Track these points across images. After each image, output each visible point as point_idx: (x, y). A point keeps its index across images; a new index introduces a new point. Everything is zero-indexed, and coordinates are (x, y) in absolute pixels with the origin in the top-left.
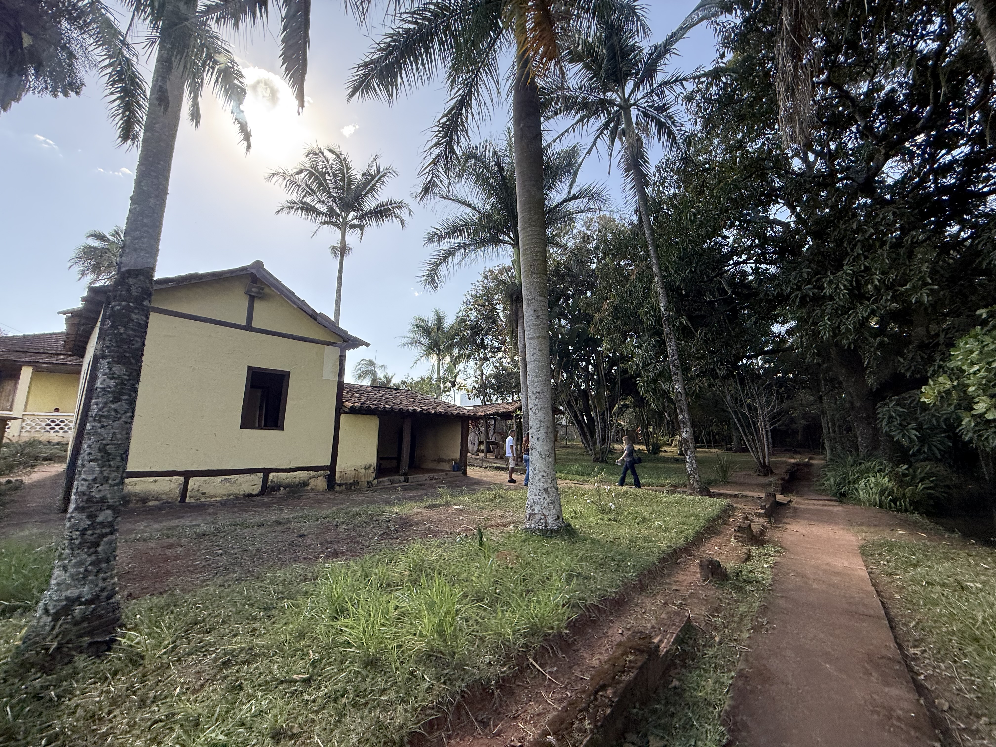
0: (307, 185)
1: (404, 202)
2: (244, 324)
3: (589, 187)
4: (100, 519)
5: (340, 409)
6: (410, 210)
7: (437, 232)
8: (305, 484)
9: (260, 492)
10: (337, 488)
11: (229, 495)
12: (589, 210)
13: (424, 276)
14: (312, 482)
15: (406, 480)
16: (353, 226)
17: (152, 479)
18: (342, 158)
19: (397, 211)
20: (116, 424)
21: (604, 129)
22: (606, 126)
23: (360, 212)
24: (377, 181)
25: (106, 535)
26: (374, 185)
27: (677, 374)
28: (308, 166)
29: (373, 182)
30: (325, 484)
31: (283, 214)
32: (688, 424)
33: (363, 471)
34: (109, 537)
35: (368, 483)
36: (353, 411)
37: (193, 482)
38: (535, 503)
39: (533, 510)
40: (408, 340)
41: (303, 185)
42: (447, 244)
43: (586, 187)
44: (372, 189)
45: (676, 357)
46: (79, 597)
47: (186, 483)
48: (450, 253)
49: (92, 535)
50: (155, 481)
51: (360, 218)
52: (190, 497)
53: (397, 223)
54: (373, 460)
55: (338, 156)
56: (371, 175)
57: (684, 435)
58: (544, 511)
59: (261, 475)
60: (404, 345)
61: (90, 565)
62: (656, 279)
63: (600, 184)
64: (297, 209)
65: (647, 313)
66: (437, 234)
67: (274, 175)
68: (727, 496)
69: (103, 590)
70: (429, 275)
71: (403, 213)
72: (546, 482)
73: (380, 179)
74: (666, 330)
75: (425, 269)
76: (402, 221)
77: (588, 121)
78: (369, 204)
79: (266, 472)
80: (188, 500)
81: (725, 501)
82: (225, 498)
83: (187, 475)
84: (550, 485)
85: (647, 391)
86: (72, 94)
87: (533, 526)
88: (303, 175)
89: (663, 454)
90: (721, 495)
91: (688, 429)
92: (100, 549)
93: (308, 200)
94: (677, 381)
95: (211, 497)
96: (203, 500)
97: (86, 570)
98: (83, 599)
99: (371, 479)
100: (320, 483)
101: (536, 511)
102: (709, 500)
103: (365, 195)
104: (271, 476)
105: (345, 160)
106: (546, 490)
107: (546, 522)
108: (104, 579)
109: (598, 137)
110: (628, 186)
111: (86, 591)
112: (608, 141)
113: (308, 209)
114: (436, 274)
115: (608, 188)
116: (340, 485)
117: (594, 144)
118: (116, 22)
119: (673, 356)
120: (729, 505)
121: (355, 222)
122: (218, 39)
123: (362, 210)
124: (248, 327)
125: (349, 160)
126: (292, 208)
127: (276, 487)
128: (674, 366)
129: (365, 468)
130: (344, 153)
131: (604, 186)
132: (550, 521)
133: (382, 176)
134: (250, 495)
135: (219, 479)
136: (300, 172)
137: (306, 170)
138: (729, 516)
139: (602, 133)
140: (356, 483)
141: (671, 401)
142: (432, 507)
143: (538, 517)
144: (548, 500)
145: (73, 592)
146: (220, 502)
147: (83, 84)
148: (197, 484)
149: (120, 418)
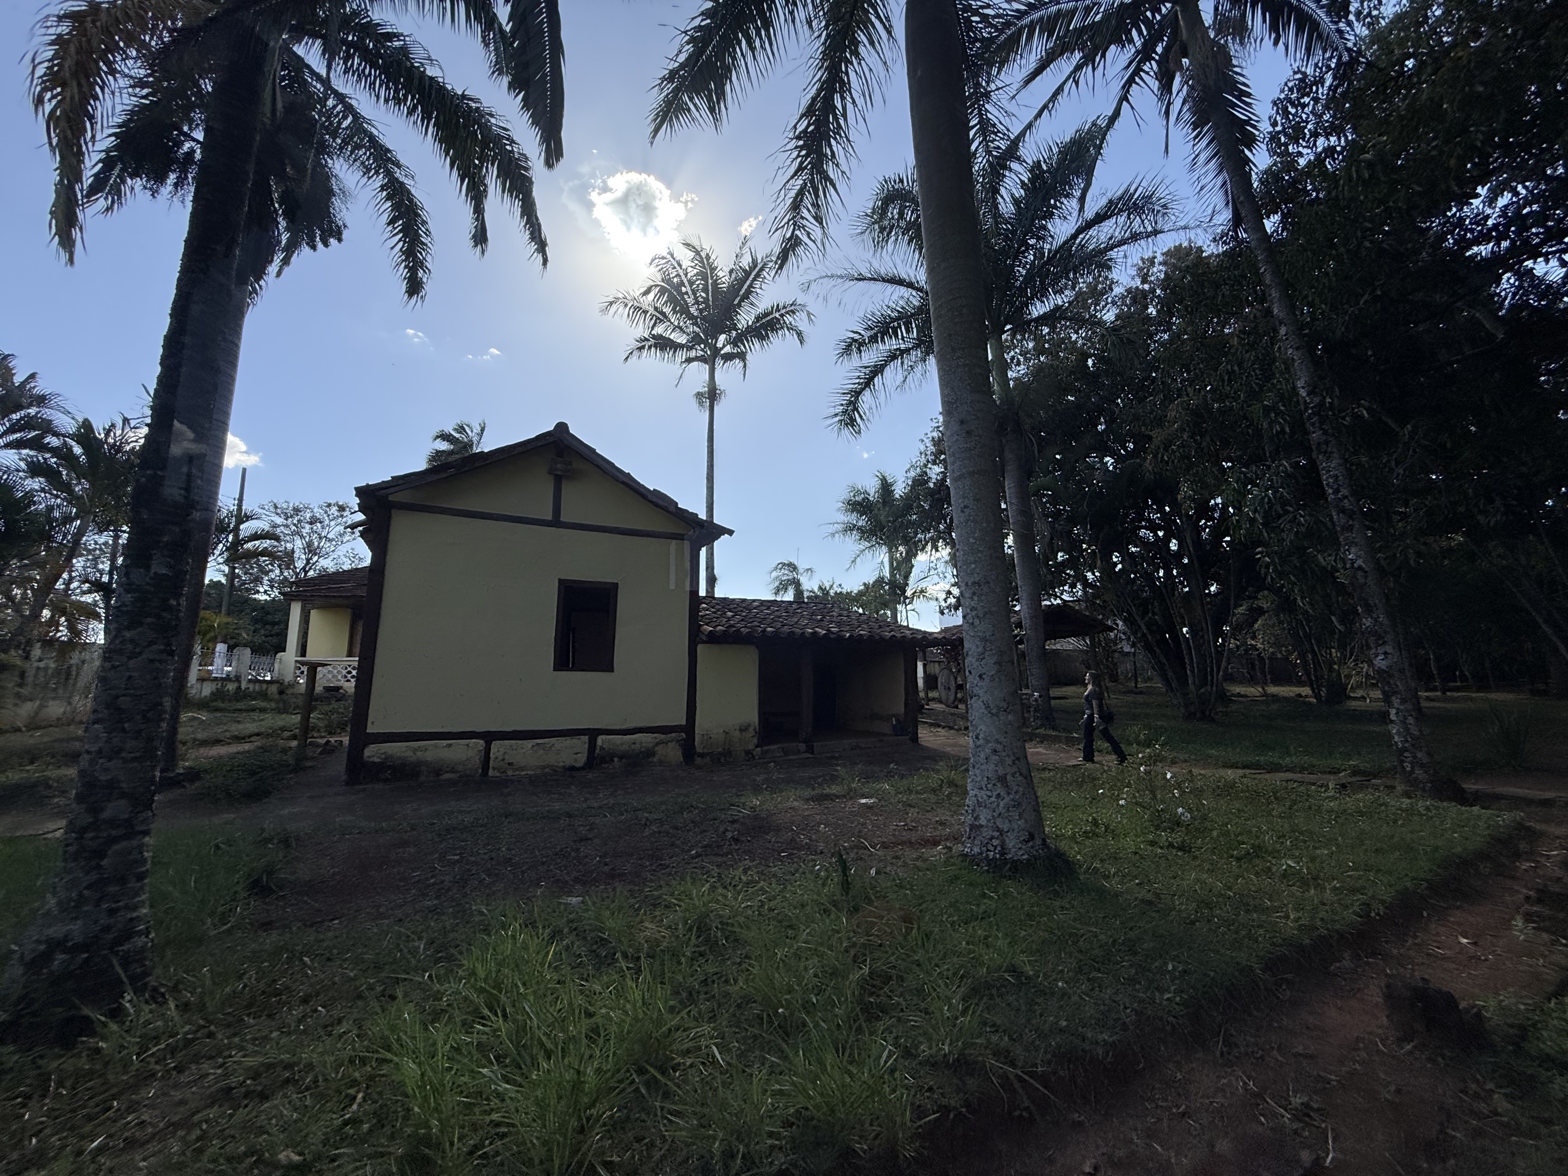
0: (656, 309)
1: (799, 302)
2: (550, 518)
3: (1127, 191)
4: (106, 814)
5: (695, 637)
6: (809, 314)
7: (856, 337)
8: (650, 753)
9: (586, 764)
10: (698, 760)
11: (543, 768)
12: (1135, 237)
13: (836, 415)
14: (659, 749)
15: (810, 749)
16: (728, 357)
17: (445, 742)
18: (703, 254)
19: (788, 319)
20: (132, 663)
21: (1142, 61)
22: (1145, 54)
23: (734, 333)
24: (754, 279)
25: (115, 840)
26: (751, 286)
27: (1350, 528)
28: (658, 279)
29: (748, 283)
30: (679, 753)
31: (634, 359)
32: (1389, 637)
33: (737, 733)
34: (124, 844)
35: (748, 752)
36: (713, 639)
37: (497, 747)
38: (979, 804)
39: (977, 818)
40: (840, 527)
41: (651, 310)
42: (872, 356)
43: (1119, 193)
44: (749, 292)
45: (1344, 492)
46: (66, 938)
47: (488, 750)
48: (878, 370)
49: (92, 839)
50: (450, 746)
51: (735, 343)
52: (494, 769)
53: (791, 339)
54: (752, 716)
55: (698, 253)
56: (744, 271)
57: (1380, 662)
58: (999, 822)
59: (586, 738)
60: (833, 535)
61: (86, 888)
62: (1283, 330)
63: (1149, 177)
64: (650, 347)
65: (1267, 410)
66: (856, 341)
67: (611, 303)
68: (1516, 802)
69: (107, 929)
70: (844, 412)
71: (799, 321)
72: (1002, 762)
73: (758, 275)
74: (1316, 436)
75: (837, 403)
76: (799, 334)
77: (1103, 56)
78: (745, 318)
79: (593, 734)
80: (491, 773)
81: (1506, 818)
82: (539, 772)
83: (489, 737)
84: (1008, 770)
85: (1281, 575)
86: (333, 241)
87: (976, 850)
88: (651, 296)
89: (1354, 704)
90: (1498, 797)
91: (1389, 649)
92: (104, 863)
93: (659, 330)
94: (1352, 543)
95: (522, 769)
96: (510, 773)
97: (80, 895)
98: (70, 944)
99: (751, 747)
100: (672, 752)
101: (983, 821)
102: (1453, 811)
103: (739, 305)
104: (600, 740)
105: (708, 257)
106: (1002, 779)
107: (1003, 845)
108: (112, 912)
109: (1130, 81)
110: (1203, 157)
111: (76, 929)
112: (1155, 85)
113: (663, 344)
114: (856, 409)
115: (1167, 182)
116: (702, 755)
117: (1124, 98)
118: (381, 137)
119: (1336, 492)
120: (1520, 826)
121: (728, 349)
122: (492, 116)
123: (736, 330)
124: (556, 522)
125: (713, 257)
126: (643, 347)
127: (608, 757)
128: (1343, 511)
129: (741, 730)
130: (706, 246)
131: (1158, 179)
132: (1011, 842)
133: (762, 269)
134: (572, 768)
135: (529, 744)
136: (647, 292)
137: (656, 286)
138: (1517, 855)
139: (1138, 71)
140: (727, 753)
141: (1341, 589)
142: (821, 798)
143: (987, 833)
144: (1007, 800)
145: (56, 931)
146: (530, 776)
147: (345, 226)
148: (502, 750)
149: (140, 653)
